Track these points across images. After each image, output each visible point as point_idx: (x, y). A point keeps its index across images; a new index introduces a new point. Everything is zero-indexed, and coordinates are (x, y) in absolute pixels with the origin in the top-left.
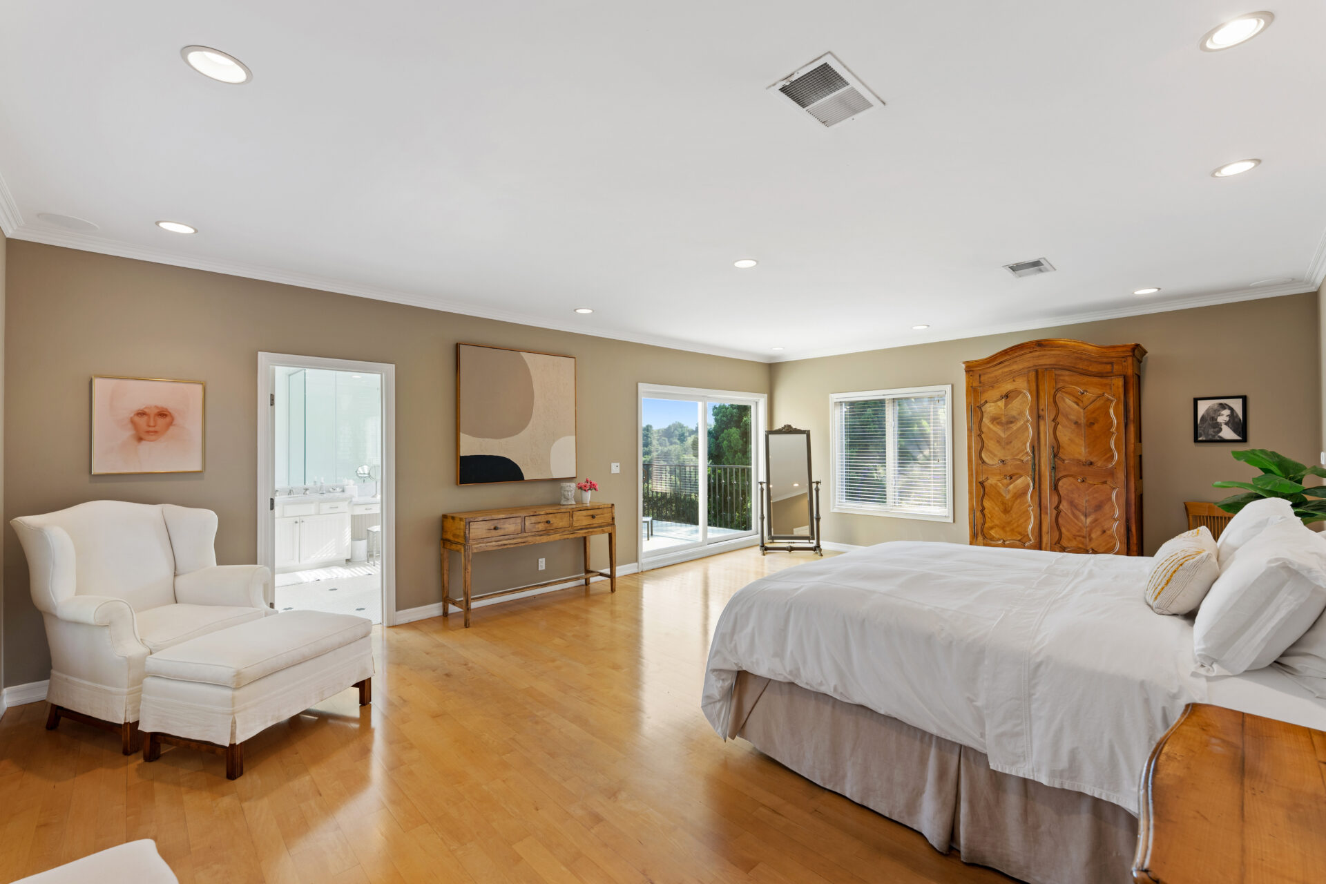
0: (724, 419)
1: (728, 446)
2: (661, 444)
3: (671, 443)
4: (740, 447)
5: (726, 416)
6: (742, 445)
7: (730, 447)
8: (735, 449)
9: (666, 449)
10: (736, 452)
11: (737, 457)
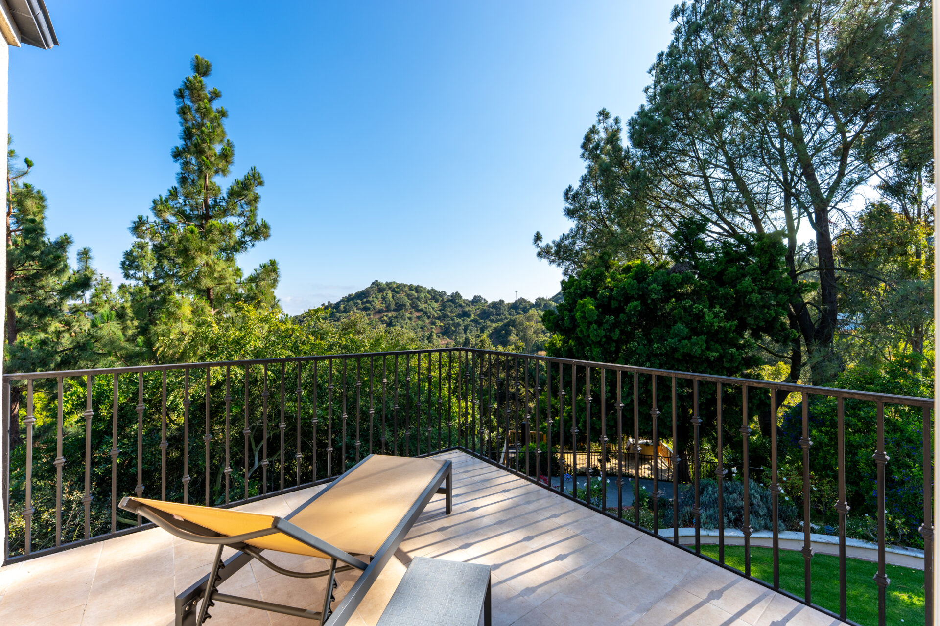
0: (578, 291)
1: (582, 317)
2: (510, 314)
3: (518, 314)
4: (596, 318)
5: (580, 289)
6: (597, 316)
7: (584, 318)
8: (590, 320)
9: (513, 318)
10: (590, 323)
11: (592, 329)
